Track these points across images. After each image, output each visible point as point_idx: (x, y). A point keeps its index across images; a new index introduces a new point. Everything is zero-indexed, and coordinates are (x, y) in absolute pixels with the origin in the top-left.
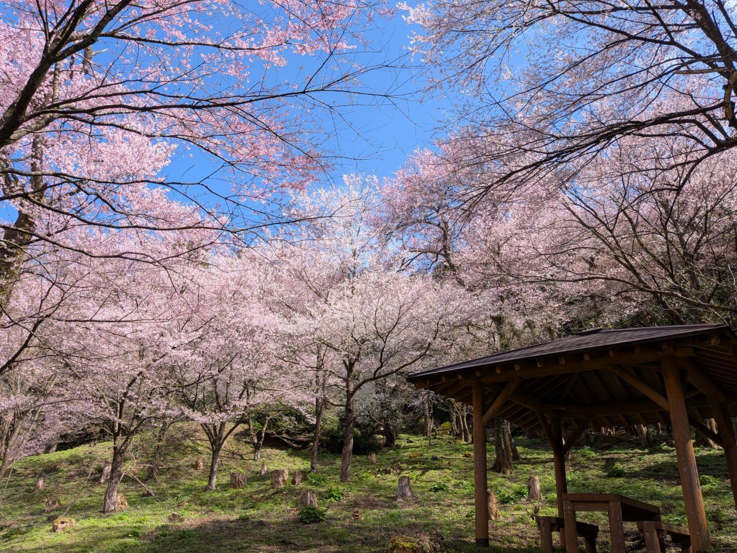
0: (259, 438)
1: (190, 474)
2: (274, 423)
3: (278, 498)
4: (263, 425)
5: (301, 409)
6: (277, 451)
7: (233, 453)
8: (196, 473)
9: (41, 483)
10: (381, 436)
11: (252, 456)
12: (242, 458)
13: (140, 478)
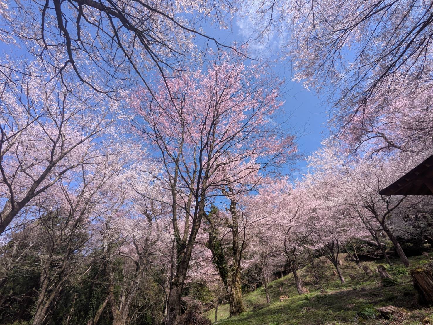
0: (356, 257)
1: (333, 279)
2: (358, 249)
3: (372, 279)
4: (354, 251)
5: (368, 239)
6: (369, 262)
7: (348, 267)
8: (335, 278)
9: (281, 289)
10: (428, 244)
11: (357, 266)
12: (354, 268)
13: (314, 283)
